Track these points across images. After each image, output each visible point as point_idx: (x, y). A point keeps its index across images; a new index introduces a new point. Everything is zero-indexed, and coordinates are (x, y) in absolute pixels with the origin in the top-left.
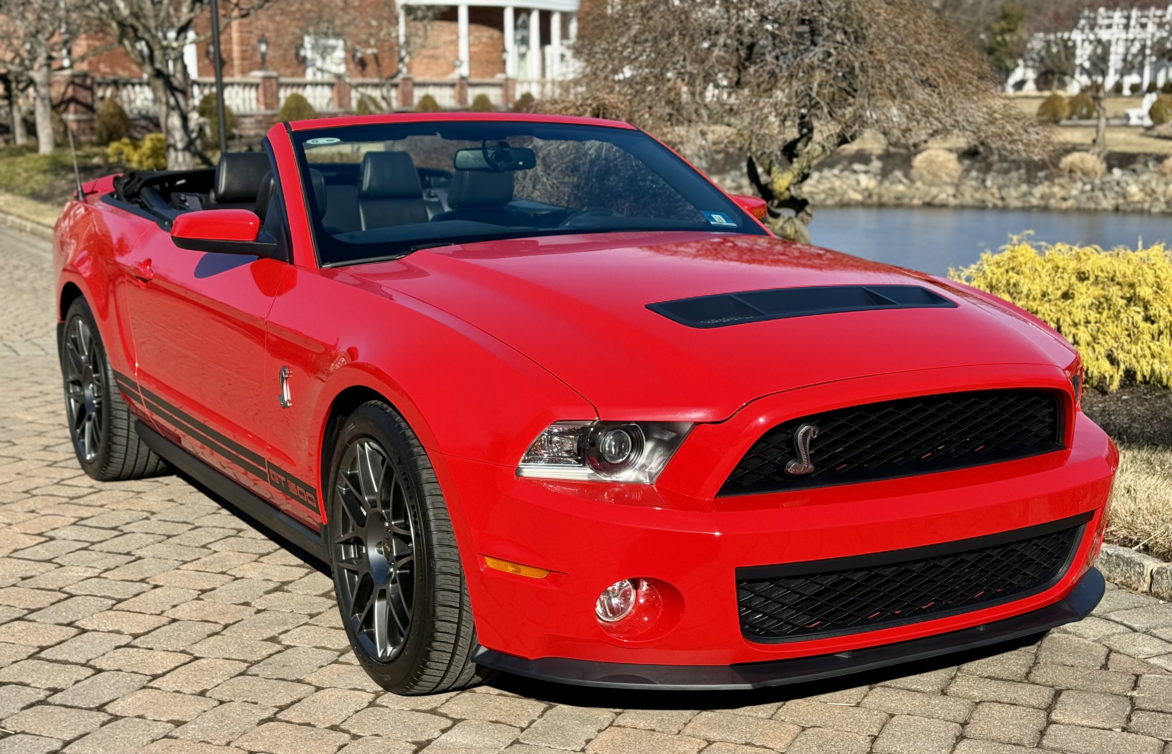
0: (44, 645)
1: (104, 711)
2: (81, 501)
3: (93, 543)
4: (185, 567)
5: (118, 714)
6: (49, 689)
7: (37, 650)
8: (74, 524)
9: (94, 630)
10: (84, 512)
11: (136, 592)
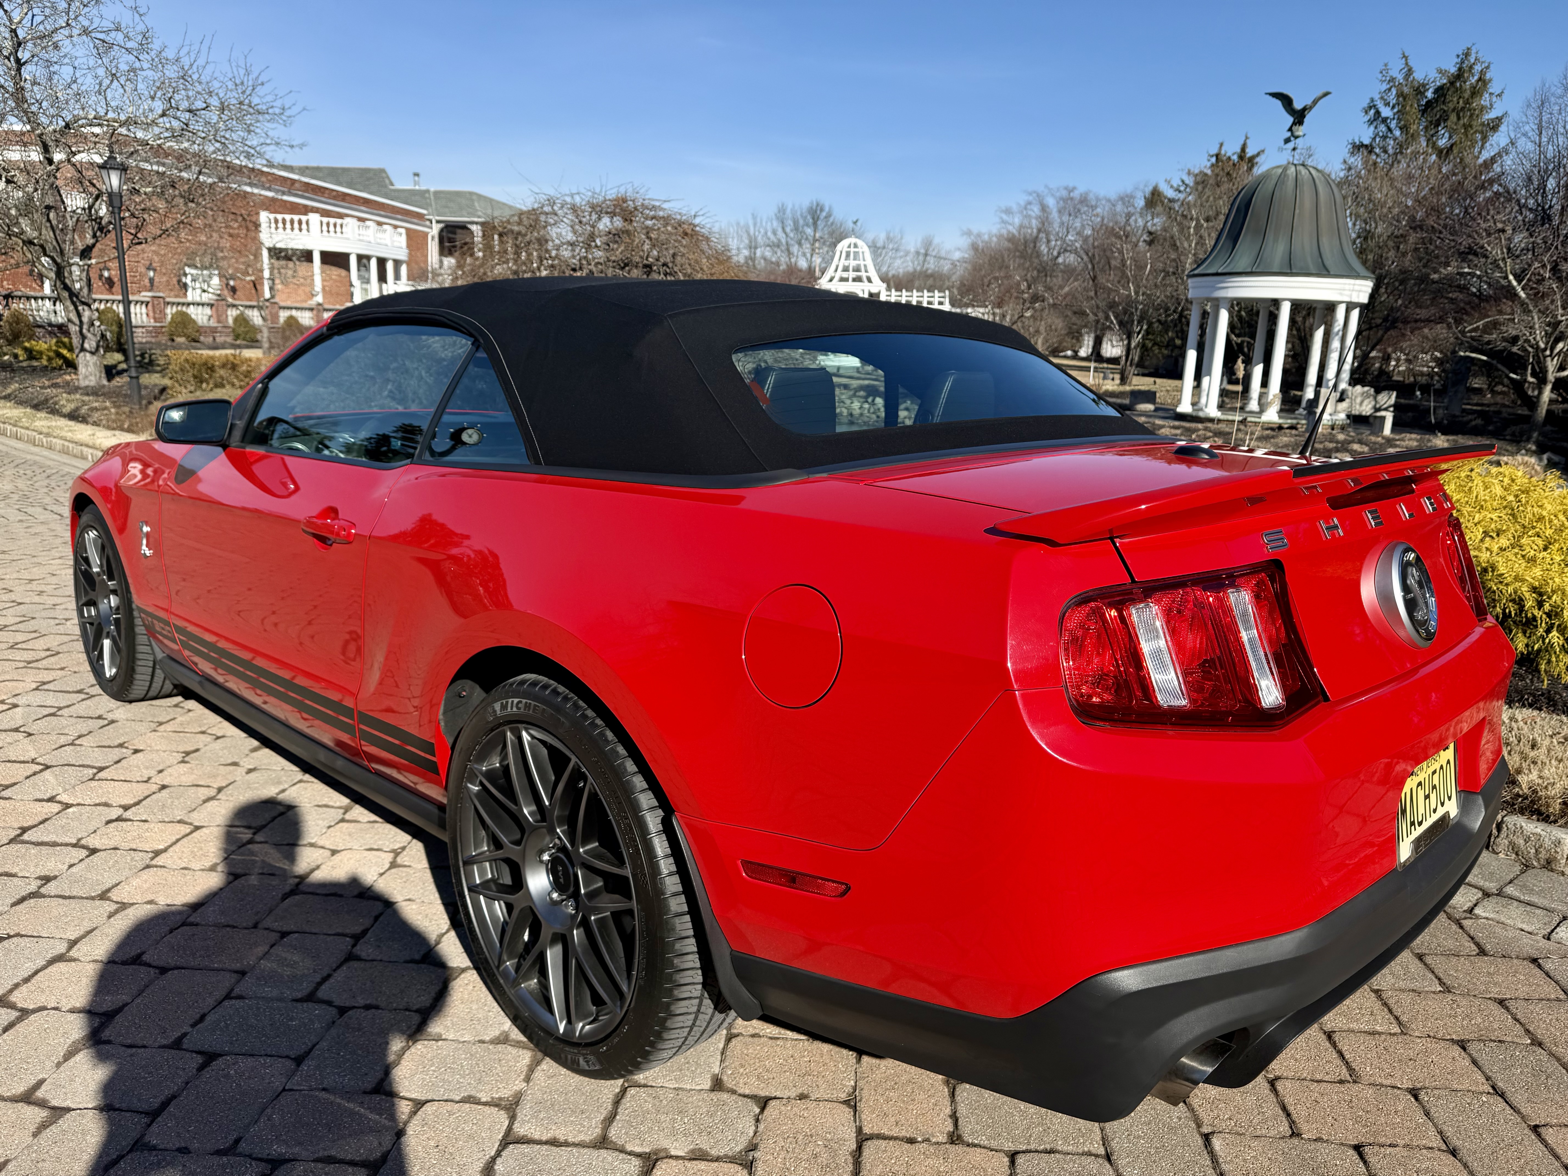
0: (25, 825)
1: (109, 899)
2: (39, 665)
3: (60, 709)
4: (162, 728)
5: (125, 901)
6: (40, 878)
7: (19, 832)
8: (37, 689)
9: (78, 805)
10: (46, 676)
11: (117, 759)
